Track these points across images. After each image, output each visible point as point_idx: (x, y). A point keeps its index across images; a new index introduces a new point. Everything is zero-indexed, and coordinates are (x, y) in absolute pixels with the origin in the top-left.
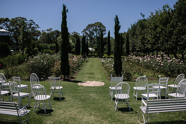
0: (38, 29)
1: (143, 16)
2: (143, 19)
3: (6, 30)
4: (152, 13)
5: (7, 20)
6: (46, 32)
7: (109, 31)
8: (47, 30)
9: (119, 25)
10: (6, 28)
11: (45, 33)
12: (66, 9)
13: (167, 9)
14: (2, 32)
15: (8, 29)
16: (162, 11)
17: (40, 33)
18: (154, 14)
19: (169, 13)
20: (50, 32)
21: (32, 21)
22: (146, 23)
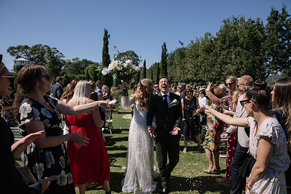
0: (62, 58)
1: (182, 44)
2: (182, 47)
3: (26, 58)
4: (192, 42)
5: (26, 47)
6: (72, 62)
7: (145, 61)
8: (73, 60)
9: (167, 53)
10: (25, 57)
11: (70, 63)
12: (108, 34)
13: (209, 37)
14: (21, 61)
15: (27, 58)
16: (204, 39)
17: (65, 62)
18: (195, 42)
19: (211, 41)
20: (75, 61)
21: (56, 49)
22: (186, 51)
